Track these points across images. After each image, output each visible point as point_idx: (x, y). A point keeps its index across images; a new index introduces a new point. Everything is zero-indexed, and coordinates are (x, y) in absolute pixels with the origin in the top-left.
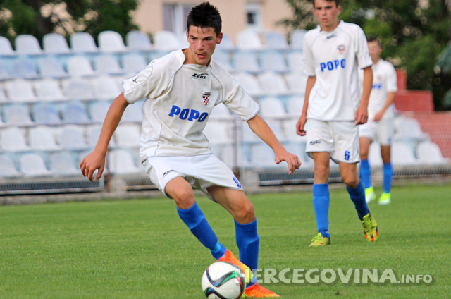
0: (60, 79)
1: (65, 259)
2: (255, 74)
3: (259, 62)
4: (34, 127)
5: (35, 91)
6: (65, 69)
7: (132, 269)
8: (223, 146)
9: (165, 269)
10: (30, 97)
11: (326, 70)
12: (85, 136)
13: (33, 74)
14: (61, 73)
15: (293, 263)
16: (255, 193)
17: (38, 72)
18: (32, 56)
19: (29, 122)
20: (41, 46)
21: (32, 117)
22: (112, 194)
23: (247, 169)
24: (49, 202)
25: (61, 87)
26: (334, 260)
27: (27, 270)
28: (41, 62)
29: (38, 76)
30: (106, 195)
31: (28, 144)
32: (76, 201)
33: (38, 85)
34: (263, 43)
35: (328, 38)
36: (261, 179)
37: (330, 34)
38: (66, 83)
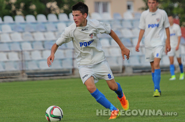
0: (54, 32)
1: (57, 102)
2: (131, 29)
3: (132, 24)
4: (45, 50)
5: (45, 37)
6: (56, 28)
7: (83, 105)
8: (118, 57)
9: (96, 105)
10: (43, 39)
11: (151, 27)
12: (65, 54)
13: (43, 30)
14: (54, 29)
15: (146, 103)
16: (131, 76)
17: (46, 28)
18: (44, 23)
19: (42, 48)
20: (47, 18)
21: (44, 46)
22: (75, 76)
23: (128, 66)
24: (51, 79)
25: (55, 35)
26: (162, 102)
27: (42, 106)
28: (47, 25)
29: (46, 30)
30: (73, 76)
31: (42, 57)
32: (61, 79)
33: (46, 34)
34: (134, 17)
35: (153, 15)
36: (134, 70)
37: (153, 13)
38: (57, 33)
